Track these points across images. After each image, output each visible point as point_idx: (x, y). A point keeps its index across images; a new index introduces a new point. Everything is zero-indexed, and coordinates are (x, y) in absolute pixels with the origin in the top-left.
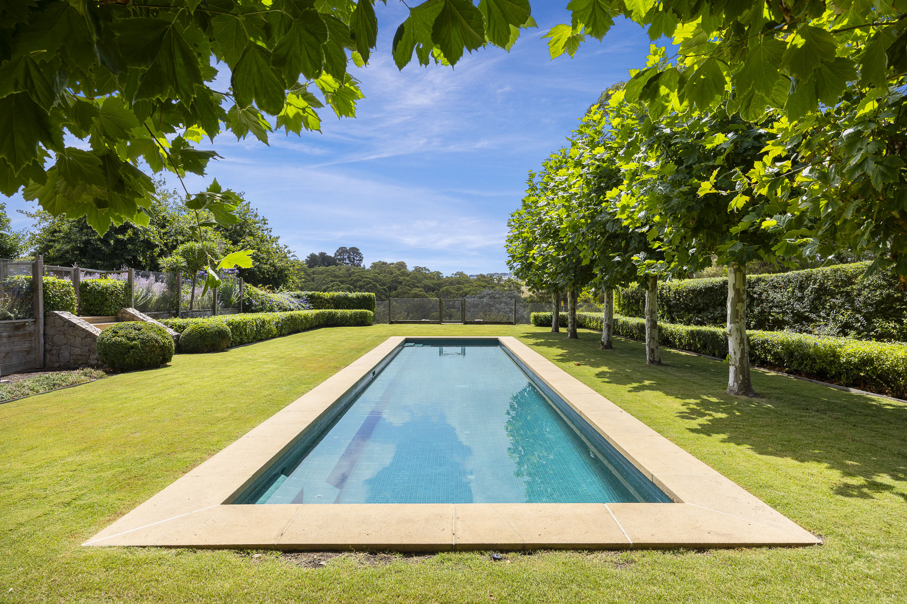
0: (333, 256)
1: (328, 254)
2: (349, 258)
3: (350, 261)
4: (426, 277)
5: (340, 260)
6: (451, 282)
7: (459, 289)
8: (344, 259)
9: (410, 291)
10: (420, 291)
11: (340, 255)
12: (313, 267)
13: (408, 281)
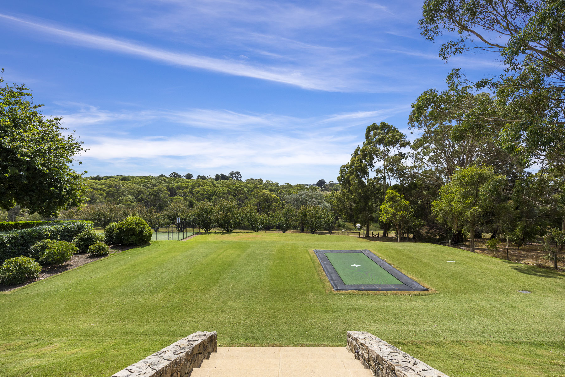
0: (228, 175)
1: (225, 174)
2: (235, 176)
3: (236, 178)
4: (271, 185)
5: (231, 177)
6: (283, 187)
7: (287, 191)
8: (233, 177)
9: (261, 191)
10: (266, 192)
11: (231, 175)
12: (217, 181)
13: (262, 187)
